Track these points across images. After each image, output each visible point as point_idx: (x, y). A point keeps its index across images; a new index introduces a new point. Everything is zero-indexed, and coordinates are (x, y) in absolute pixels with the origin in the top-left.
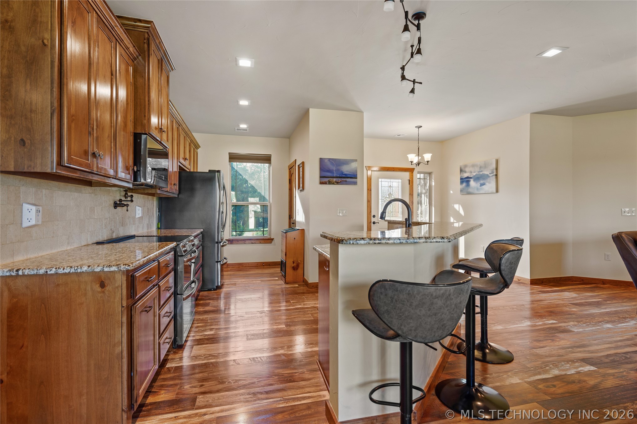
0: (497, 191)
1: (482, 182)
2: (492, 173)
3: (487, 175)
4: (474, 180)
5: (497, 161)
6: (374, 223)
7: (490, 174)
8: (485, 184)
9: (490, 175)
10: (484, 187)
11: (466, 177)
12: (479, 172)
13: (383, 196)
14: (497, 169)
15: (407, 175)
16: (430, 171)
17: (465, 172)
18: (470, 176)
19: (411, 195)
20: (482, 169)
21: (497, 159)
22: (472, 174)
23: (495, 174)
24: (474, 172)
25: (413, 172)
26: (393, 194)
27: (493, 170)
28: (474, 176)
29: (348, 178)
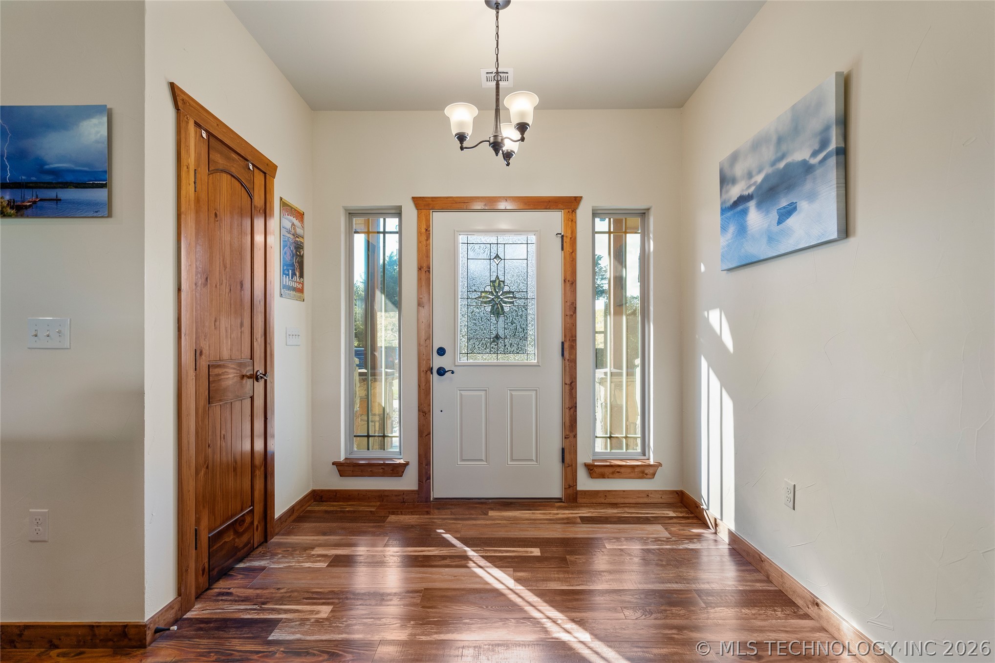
0: (846, 230)
1: (784, 203)
2: (824, 144)
3: (804, 163)
4: (759, 206)
5: (845, 85)
6: (441, 372)
7: (815, 154)
8: (795, 209)
9: (814, 161)
10: (791, 221)
11: (736, 199)
12: (773, 164)
13: (474, 288)
14: (844, 121)
15: (555, 219)
16: (641, 205)
17: (734, 181)
18: (746, 193)
19: (568, 284)
20: (784, 148)
21: (845, 70)
22: (753, 181)
23: (833, 146)
24: (760, 172)
25: (574, 211)
26: (507, 282)
27: (827, 129)
28: (759, 187)
29: (66, 185)
